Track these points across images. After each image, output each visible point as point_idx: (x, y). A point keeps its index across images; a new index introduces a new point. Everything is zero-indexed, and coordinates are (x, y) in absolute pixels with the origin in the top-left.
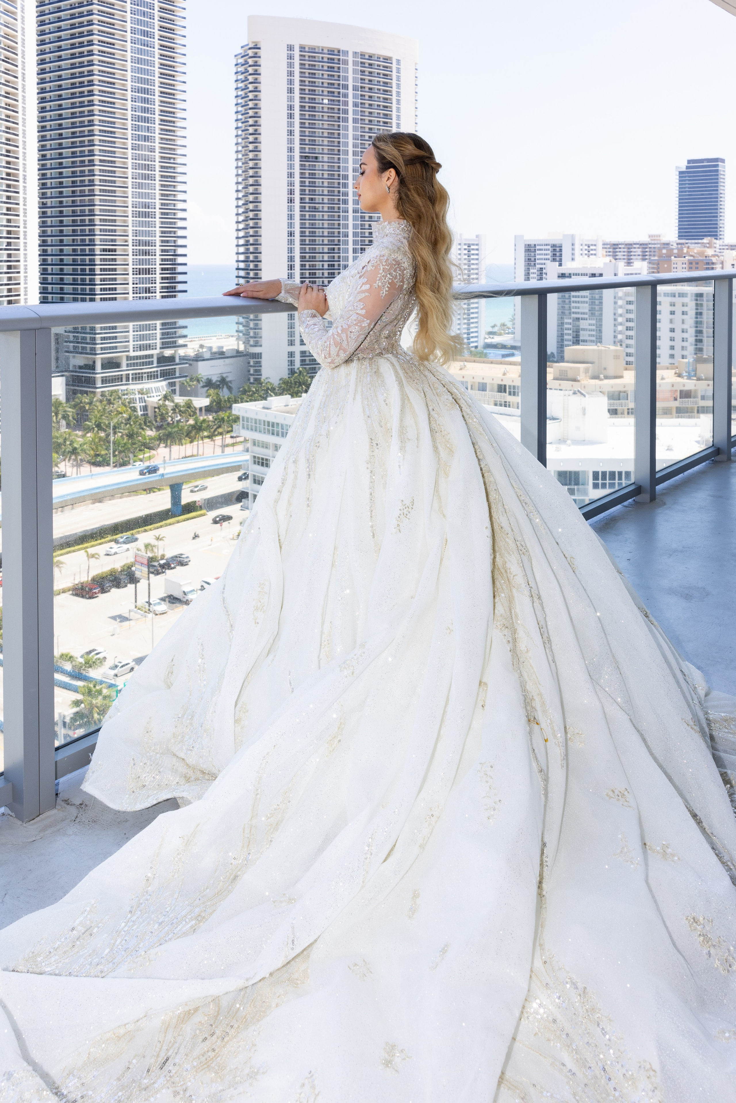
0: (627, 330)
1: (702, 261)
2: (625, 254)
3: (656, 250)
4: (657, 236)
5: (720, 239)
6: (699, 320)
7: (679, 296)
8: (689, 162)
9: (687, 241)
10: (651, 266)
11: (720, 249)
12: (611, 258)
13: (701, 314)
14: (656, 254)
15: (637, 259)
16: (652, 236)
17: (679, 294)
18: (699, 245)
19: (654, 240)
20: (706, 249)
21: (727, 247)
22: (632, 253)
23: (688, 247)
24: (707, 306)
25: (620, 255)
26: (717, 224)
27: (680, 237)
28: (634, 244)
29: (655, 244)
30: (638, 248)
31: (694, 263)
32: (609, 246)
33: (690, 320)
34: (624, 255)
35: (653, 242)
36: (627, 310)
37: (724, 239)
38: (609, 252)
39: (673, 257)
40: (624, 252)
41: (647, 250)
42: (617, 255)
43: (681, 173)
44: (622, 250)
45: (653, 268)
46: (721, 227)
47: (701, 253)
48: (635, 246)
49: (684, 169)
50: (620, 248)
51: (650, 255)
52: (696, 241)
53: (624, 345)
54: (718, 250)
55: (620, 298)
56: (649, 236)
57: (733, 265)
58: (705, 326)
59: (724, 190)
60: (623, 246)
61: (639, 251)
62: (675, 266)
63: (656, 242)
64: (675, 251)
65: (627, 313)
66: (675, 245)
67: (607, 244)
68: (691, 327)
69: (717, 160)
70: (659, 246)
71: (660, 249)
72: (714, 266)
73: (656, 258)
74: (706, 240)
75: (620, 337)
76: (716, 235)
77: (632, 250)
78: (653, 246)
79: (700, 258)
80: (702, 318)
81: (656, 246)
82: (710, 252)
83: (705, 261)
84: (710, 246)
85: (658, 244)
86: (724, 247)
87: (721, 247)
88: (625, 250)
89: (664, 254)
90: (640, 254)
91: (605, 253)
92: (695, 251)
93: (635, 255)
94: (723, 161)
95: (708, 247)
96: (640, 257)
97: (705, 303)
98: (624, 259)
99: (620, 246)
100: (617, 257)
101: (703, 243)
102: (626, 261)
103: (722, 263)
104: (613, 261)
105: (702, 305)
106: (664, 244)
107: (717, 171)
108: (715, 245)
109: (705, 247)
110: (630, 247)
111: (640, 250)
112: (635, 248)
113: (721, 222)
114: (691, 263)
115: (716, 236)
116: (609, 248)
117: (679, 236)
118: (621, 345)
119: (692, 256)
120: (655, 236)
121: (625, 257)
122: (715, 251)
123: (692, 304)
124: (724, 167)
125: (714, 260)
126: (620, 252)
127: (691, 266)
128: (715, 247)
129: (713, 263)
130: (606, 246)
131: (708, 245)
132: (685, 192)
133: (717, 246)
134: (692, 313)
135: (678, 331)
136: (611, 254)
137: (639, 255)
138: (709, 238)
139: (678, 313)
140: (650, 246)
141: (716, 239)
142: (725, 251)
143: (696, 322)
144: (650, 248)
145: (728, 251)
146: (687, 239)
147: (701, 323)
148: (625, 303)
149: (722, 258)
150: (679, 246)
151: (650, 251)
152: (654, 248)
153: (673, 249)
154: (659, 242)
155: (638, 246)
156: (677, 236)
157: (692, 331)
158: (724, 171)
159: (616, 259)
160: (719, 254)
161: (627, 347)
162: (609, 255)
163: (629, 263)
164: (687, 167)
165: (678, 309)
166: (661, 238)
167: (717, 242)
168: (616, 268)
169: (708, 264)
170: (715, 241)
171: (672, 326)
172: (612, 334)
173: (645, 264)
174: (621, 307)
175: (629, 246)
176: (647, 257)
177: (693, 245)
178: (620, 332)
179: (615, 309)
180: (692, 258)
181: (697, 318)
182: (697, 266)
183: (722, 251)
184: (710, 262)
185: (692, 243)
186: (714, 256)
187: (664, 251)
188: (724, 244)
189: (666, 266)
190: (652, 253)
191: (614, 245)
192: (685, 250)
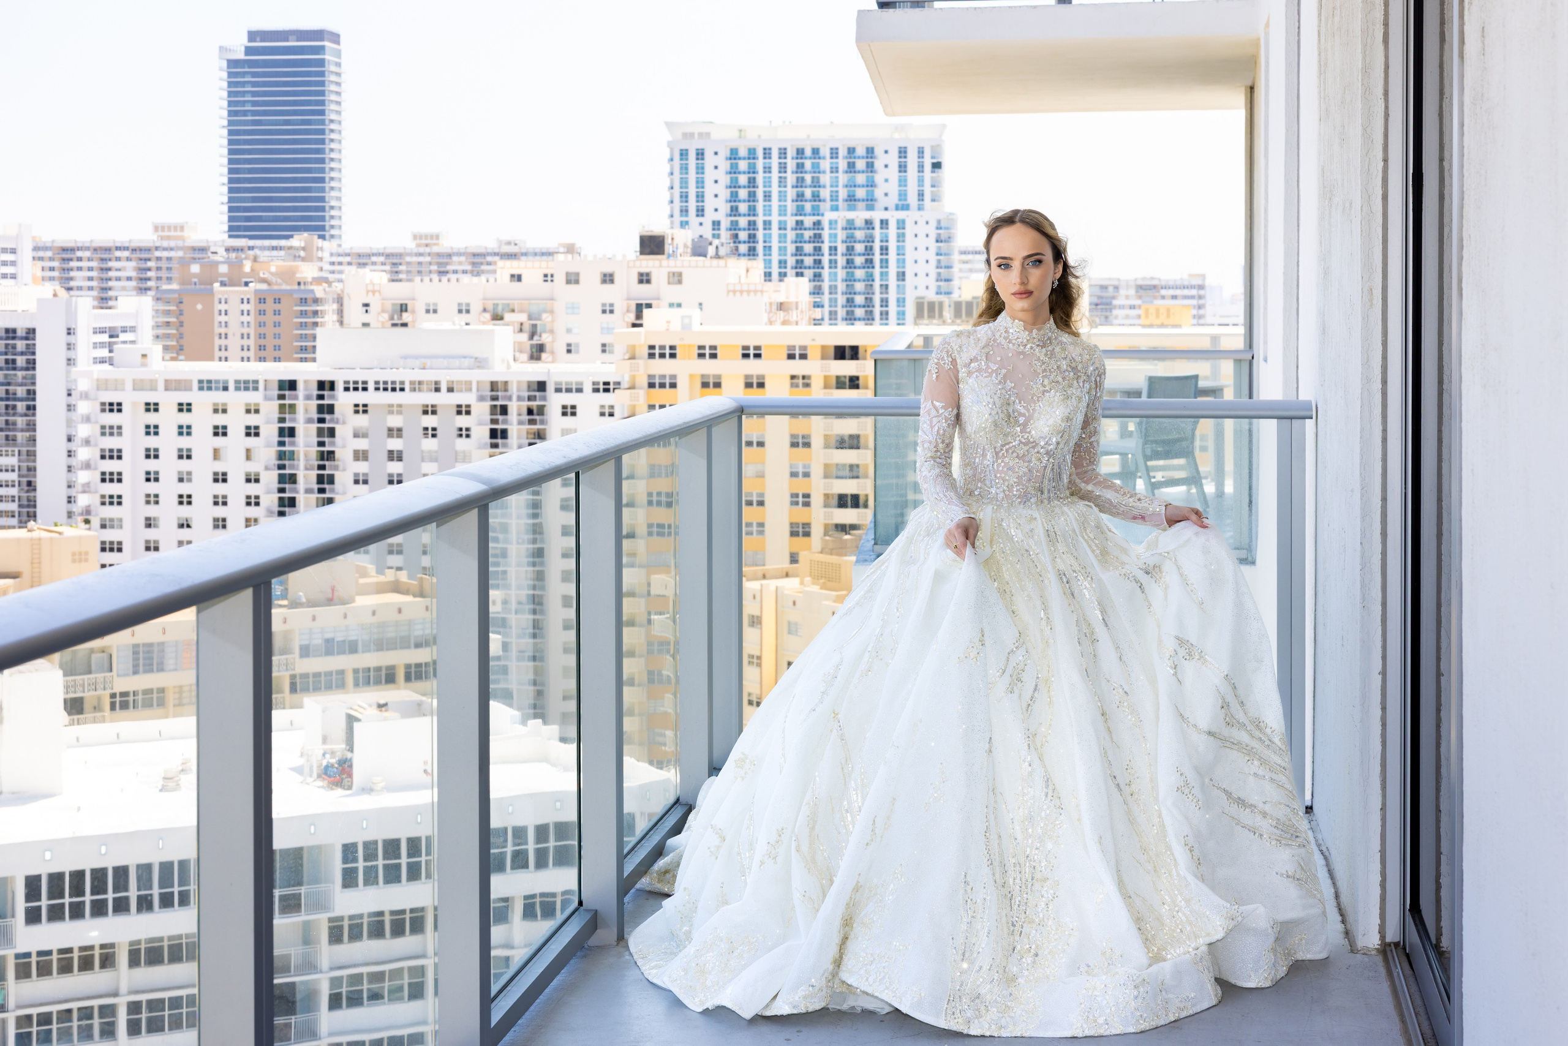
0: (103, 480)
1: (290, 293)
2: (94, 274)
3: (174, 265)
4: (175, 228)
5: (332, 236)
6: (287, 448)
7: (237, 389)
8: (253, 35)
9: (251, 243)
10: (162, 307)
11: (333, 263)
12: (56, 286)
13: (292, 432)
14: (175, 274)
15: (124, 288)
16: (163, 228)
17: (237, 382)
18: (282, 253)
19: (169, 238)
20: (300, 263)
21: (348, 259)
22: (111, 274)
23: (255, 259)
24: (306, 411)
25: (79, 278)
26: (322, 199)
27: (234, 230)
28: (118, 248)
29: (171, 249)
30: (128, 259)
31: (270, 301)
32: (49, 254)
33: (266, 448)
34: (90, 279)
35: (165, 244)
36: (103, 427)
37: (340, 237)
38: (52, 269)
39: (216, 285)
40: (90, 269)
41: (150, 264)
42: (71, 279)
43: (233, 63)
44: (84, 264)
45: (168, 313)
46: (332, 208)
47: (287, 275)
48: (118, 254)
49: (241, 55)
50: (80, 259)
51: (159, 279)
52: (274, 243)
53: (96, 522)
54: (327, 267)
55: (85, 396)
56: (156, 228)
57: (366, 305)
58: (302, 463)
59: (338, 113)
60: (87, 254)
61: (129, 268)
62: (223, 307)
63: (172, 244)
64: (223, 269)
65: (103, 434)
66: (222, 251)
67: (45, 249)
68: (267, 468)
69: (319, 35)
70: (180, 254)
71: (184, 263)
72: (319, 308)
73: (174, 286)
74: (298, 240)
75: (83, 501)
76: (323, 228)
77: (111, 264)
78: (165, 254)
79: (284, 287)
80: (293, 444)
81: (172, 254)
82: (308, 271)
83: (297, 296)
84: (307, 255)
85: (178, 248)
86: (340, 259)
87: (335, 259)
88: (94, 264)
89: (195, 275)
90: (133, 274)
91: (39, 274)
92: (273, 269)
93: (118, 279)
94: (335, 38)
95: (303, 259)
96: (133, 283)
97: (301, 404)
98: (90, 288)
99: (79, 254)
100: (72, 284)
101: (290, 248)
102: (95, 293)
103: (340, 300)
104: (62, 293)
105: (292, 407)
106: (194, 249)
107: (321, 63)
108: (320, 254)
109: (296, 257)
110: (106, 256)
111: (133, 264)
112: (118, 259)
113: (333, 194)
114: (262, 301)
115: (321, 231)
116: (51, 259)
117: (231, 228)
118: (87, 522)
119: (264, 281)
120: (169, 228)
121: (94, 284)
122: (321, 269)
123: (270, 408)
124: (338, 53)
125: (319, 291)
126: (80, 269)
127: (262, 307)
128: (321, 259)
129: (316, 301)
130: (41, 254)
131: (302, 254)
132: (245, 113)
133: (326, 255)
134: (270, 431)
135: (236, 478)
136: (56, 274)
137: (129, 279)
138: (306, 234)
139: (236, 431)
140: (158, 254)
141: (322, 237)
142: (346, 268)
143: (281, 456)
144: (159, 259)
145: (353, 269)
146: (251, 237)
147: (292, 455)
148: (98, 407)
149: (337, 287)
150: (233, 255)
151: (159, 269)
152: (169, 259)
153: (217, 263)
154: (180, 243)
155: (126, 254)
156: (226, 228)
157: (270, 478)
158: (338, 65)
159: (69, 289)
160: (331, 277)
161: (103, 526)
162: (51, 279)
163: (104, 301)
164: (249, 51)
165: (236, 422)
166: (186, 234)
167: (325, 244)
168: (70, 312)
169: (304, 301)
170: (320, 243)
171: (220, 467)
172: (64, 493)
173: (147, 302)
174: (87, 419)
175: (104, 253)
176: (150, 284)
177: (267, 253)
178: (86, 489)
179: (69, 423)
180: (264, 286)
181: (281, 444)
182: (277, 307)
183: (337, 268)
184: (309, 296)
185: (263, 248)
186: (318, 281)
187: (195, 268)
188: (340, 251)
189: (199, 307)
190: (164, 274)
191: (65, 250)
192: (247, 267)
